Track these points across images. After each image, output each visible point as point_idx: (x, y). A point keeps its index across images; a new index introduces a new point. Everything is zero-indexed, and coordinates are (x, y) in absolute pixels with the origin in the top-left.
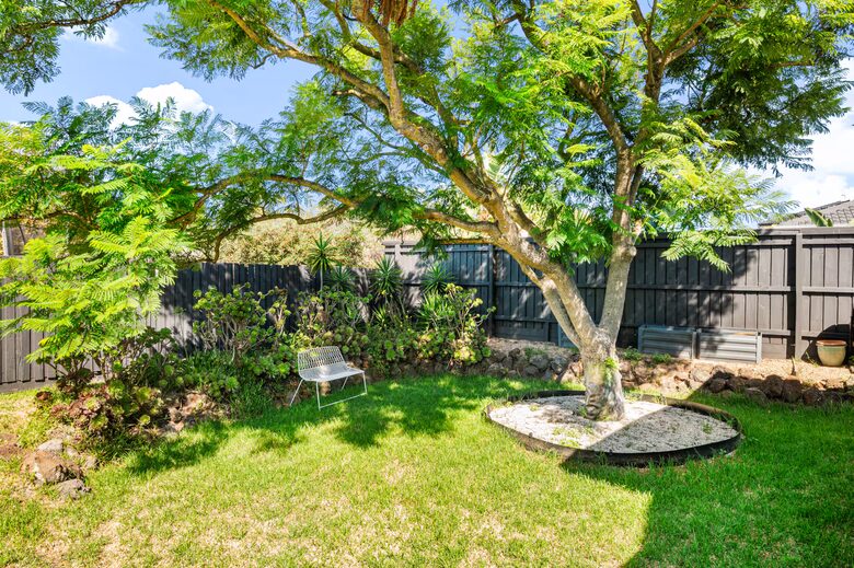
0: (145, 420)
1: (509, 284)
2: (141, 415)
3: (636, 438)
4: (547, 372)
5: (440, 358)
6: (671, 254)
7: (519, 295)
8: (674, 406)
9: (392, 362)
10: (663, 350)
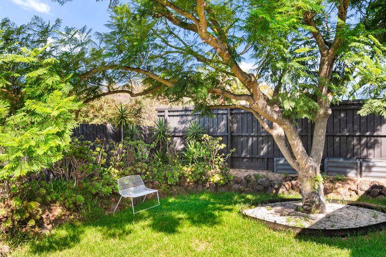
0: (32, 223)
1: (241, 134)
2: (29, 220)
3: (335, 222)
4: (270, 188)
5: (200, 182)
6: (363, 112)
7: (247, 141)
8: (351, 205)
9: (171, 185)
10: (339, 173)
